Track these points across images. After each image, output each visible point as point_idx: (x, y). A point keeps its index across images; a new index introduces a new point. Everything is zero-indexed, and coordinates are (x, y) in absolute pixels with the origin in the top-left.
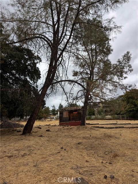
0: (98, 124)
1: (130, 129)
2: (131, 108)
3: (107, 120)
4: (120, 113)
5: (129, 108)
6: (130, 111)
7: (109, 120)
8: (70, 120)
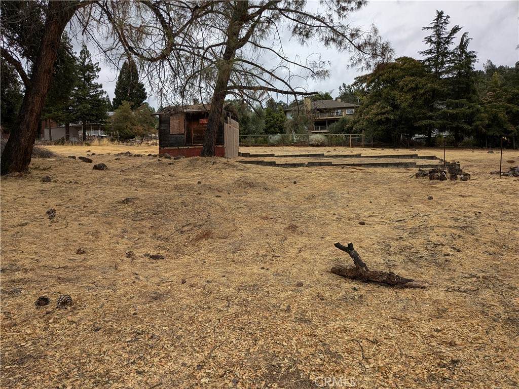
0: (273, 155)
1: (342, 168)
2: (384, 114)
3: (313, 145)
4: (352, 128)
5: (377, 114)
6: (380, 122)
7: (317, 146)
8: (189, 141)
